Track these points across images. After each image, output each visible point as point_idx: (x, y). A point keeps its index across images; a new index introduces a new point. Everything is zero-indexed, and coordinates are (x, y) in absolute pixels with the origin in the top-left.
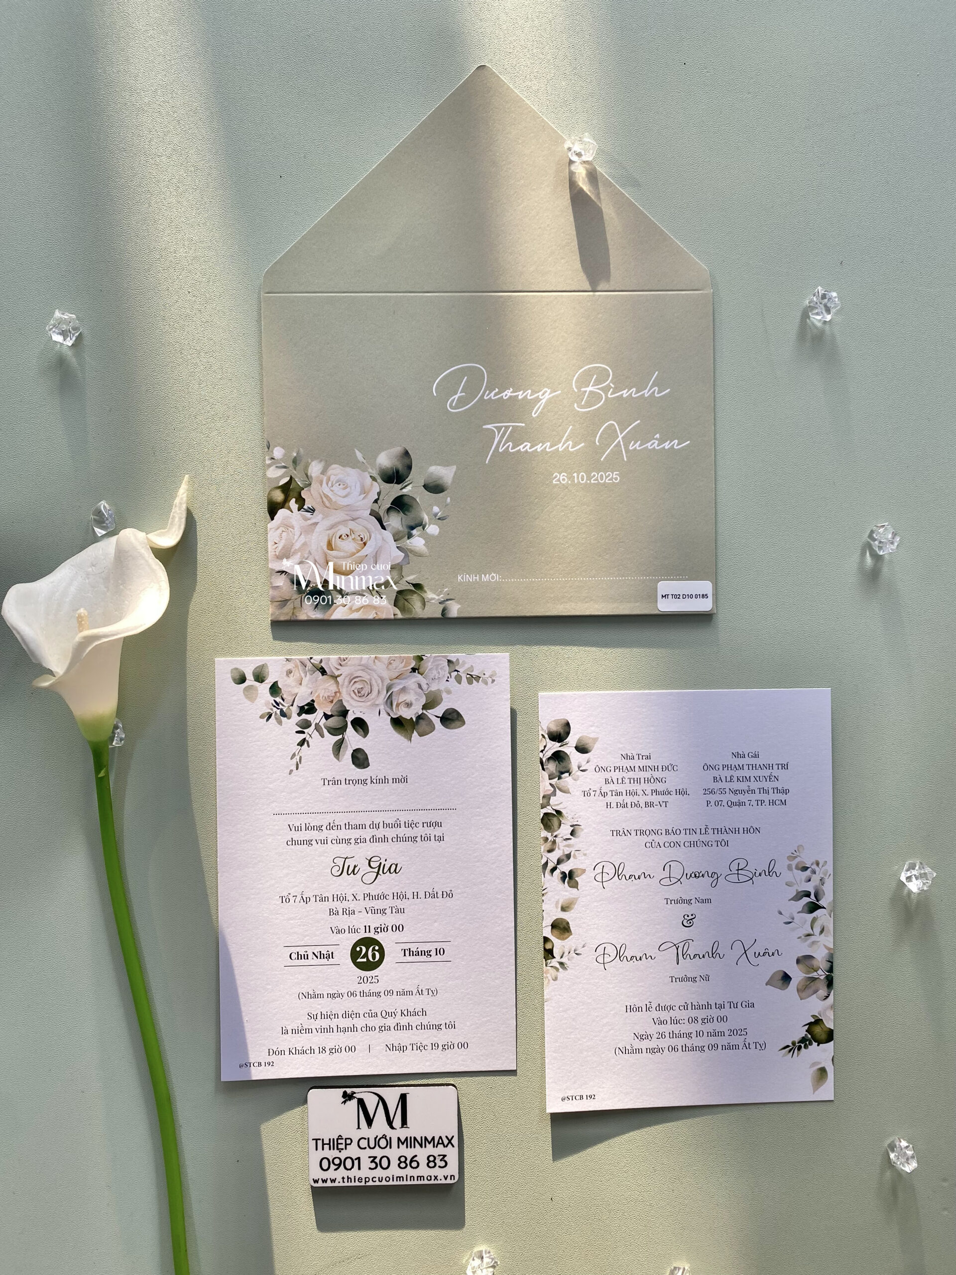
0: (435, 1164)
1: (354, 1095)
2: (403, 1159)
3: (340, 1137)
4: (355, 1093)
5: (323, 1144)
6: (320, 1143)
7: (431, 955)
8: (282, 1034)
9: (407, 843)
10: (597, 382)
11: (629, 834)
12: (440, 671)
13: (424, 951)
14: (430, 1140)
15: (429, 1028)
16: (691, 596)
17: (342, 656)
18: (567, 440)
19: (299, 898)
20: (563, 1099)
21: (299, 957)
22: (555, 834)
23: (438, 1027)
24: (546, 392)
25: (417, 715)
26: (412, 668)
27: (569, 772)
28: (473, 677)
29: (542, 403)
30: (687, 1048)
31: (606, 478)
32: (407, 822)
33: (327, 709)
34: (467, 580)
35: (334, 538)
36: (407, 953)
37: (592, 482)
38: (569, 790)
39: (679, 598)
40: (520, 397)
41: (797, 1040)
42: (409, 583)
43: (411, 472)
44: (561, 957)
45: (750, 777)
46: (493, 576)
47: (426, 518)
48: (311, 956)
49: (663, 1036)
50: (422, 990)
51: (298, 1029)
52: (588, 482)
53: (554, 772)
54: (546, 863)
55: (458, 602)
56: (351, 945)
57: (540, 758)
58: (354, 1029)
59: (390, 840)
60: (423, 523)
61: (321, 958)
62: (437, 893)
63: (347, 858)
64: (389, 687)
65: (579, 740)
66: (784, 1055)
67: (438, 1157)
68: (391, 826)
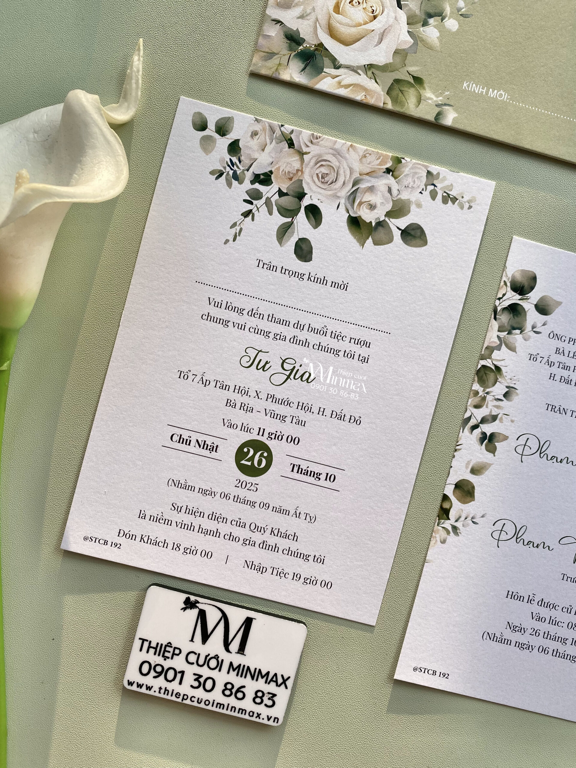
0: (262, 701)
1: (197, 605)
2: (229, 686)
3: (169, 645)
4: (198, 602)
5: (150, 647)
6: (146, 644)
7: (319, 479)
8: (139, 517)
9: (328, 354)
11: (564, 413)
13: (314, 472)
14: (263, 673)
15: (296, 555)
17: (315, 134)
19: (198, 378)
20: (415, 669)
21: (181, 440)
22: (488, 390)
23: (306, 558)
25: (378, 221)
26: (387, 169)
27: (521, 329)
28: (449, 197)
30: (558, 654)
32: (334, 332)
33: (283, 185)
34: (472, 90)
35: (343, 1)
36: (296, 469)
38: (515, 348)
42: (410, 74)
44: (456, 521)
46: (501, 94)
47: (448, 10)
48: (193, 442)
49: (537, 634)
50: (300, 513)
51: (157, 517)
53: (506, 324)
54: (469, 418)
55: (456, 110)
56: (239, 444)
57: (495, 305)
58: (216, 534)
59: (311, 346)
60: (443, 15)
61: (203, 448)
62: (344, 416)
63: (261, 351)
64: (357, 181)
65: (542, 299)
67: (267, 695)
68: (316, 332)
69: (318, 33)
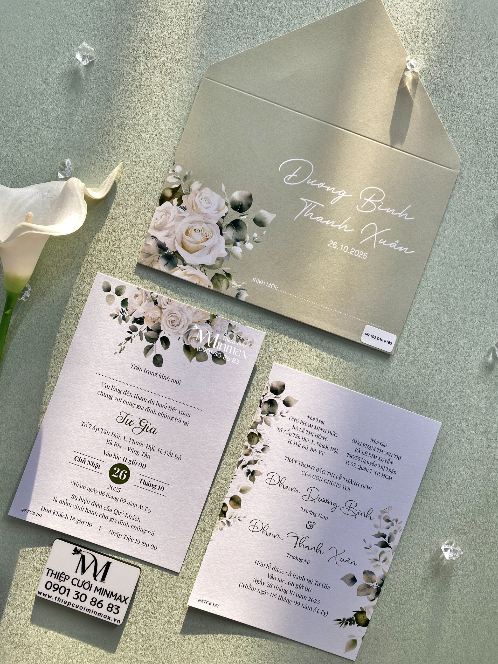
0: (112, 610)
1: (81, 552)
2: (94, 600)
3: (63, 573)
4: (82, 551)
5: (52, 574)
6: (50, 572)
7: (155, 489)
8: (54, 501)
9: (166, 419)
10: (375, 198)
11: (295, 463)
12: (223, 328)
13: (153, 485)
14: (114, 595)
15: (138, 530)
16: (382, 340)
17: (170, 298)
18: (345, 224)
19: (92, 427)
20: (199, 601)
21: (80, 460)
22: (253, 446)
23: (144, 531)
24: (343, 192)
25: (200, 348)
26: (207, 321)
27: (274, 414)
28: (240, 339)
29: (338, 198)
30: (282, 598)
31: (360, 254)
32: (171, 407)
33: (150, 325)
34: (258, 282)
35: (191, 229)
36: (142, 482)
37: (350, 253)
38: (270, 424)
39: (375, 338)
40: (327, 190)
41: (346, 618)
42: (224, 271)
43: (249, 209)
44: (230, 518)
45: (377, 456)
46: (273, 286)
47: (248, 238)
48: (87, 462)
49: (271, 586)
50: (142, 507)
51: (63, 502)
52: (348, 252)
54: (241, 461)
55: (248, 293)
56: (112, 465)
57: (261, 399)
58: (95, 514)
59: (157, 414)
60: (245, 240)
61: (92, 466)
62: (172, 454)
63: (129, 414)
64: (190, 326)
65: (287, 398)
66: (336, 624)
67: (115, 606)
68: (161, 406)
69: (176, 245)
